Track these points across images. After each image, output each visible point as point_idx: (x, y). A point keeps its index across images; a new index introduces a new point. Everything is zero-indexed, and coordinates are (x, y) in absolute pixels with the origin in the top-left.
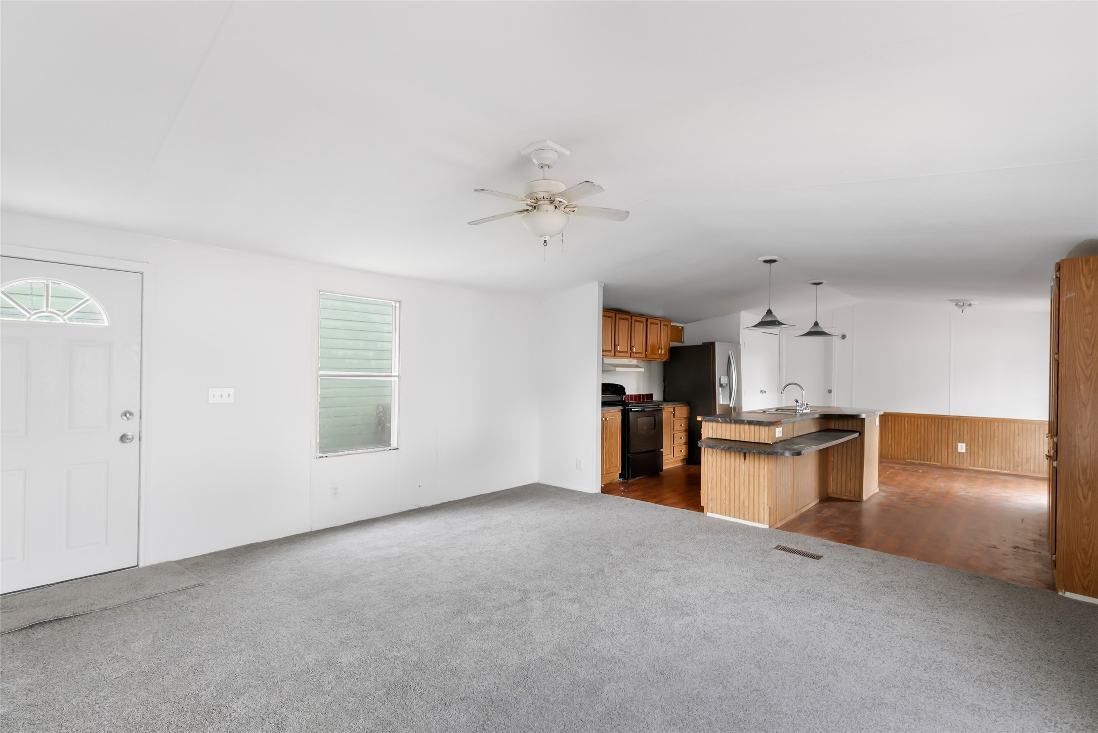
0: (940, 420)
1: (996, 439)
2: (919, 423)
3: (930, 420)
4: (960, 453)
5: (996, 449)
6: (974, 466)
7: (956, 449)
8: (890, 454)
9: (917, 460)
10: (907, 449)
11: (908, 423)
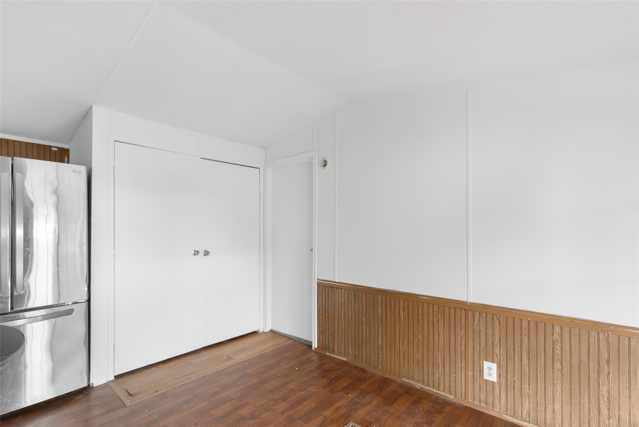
0: (452, 310)
1: (558, 365)
2: (420, 312)
3: (436, 307)
4: (486, 380)
5: (558, 387)
6: (514, 415)
7: (481, 372)
8: (380, 362)
9: (418, 382)
10: (404, 359)
11: (404, 310)
